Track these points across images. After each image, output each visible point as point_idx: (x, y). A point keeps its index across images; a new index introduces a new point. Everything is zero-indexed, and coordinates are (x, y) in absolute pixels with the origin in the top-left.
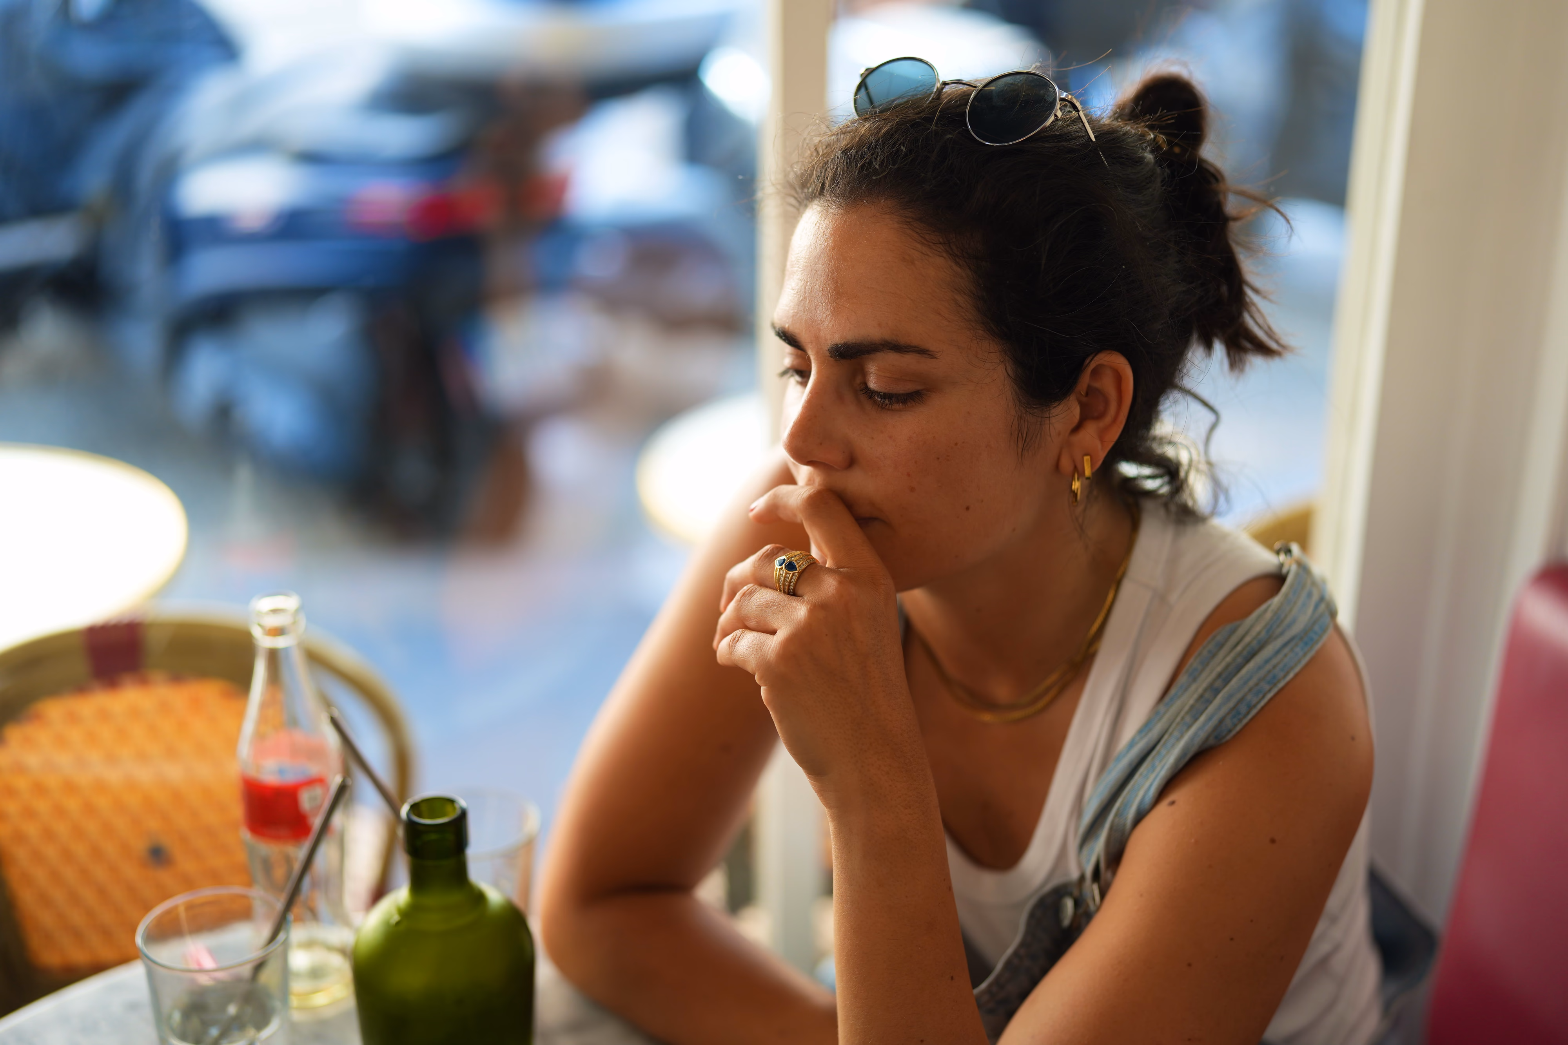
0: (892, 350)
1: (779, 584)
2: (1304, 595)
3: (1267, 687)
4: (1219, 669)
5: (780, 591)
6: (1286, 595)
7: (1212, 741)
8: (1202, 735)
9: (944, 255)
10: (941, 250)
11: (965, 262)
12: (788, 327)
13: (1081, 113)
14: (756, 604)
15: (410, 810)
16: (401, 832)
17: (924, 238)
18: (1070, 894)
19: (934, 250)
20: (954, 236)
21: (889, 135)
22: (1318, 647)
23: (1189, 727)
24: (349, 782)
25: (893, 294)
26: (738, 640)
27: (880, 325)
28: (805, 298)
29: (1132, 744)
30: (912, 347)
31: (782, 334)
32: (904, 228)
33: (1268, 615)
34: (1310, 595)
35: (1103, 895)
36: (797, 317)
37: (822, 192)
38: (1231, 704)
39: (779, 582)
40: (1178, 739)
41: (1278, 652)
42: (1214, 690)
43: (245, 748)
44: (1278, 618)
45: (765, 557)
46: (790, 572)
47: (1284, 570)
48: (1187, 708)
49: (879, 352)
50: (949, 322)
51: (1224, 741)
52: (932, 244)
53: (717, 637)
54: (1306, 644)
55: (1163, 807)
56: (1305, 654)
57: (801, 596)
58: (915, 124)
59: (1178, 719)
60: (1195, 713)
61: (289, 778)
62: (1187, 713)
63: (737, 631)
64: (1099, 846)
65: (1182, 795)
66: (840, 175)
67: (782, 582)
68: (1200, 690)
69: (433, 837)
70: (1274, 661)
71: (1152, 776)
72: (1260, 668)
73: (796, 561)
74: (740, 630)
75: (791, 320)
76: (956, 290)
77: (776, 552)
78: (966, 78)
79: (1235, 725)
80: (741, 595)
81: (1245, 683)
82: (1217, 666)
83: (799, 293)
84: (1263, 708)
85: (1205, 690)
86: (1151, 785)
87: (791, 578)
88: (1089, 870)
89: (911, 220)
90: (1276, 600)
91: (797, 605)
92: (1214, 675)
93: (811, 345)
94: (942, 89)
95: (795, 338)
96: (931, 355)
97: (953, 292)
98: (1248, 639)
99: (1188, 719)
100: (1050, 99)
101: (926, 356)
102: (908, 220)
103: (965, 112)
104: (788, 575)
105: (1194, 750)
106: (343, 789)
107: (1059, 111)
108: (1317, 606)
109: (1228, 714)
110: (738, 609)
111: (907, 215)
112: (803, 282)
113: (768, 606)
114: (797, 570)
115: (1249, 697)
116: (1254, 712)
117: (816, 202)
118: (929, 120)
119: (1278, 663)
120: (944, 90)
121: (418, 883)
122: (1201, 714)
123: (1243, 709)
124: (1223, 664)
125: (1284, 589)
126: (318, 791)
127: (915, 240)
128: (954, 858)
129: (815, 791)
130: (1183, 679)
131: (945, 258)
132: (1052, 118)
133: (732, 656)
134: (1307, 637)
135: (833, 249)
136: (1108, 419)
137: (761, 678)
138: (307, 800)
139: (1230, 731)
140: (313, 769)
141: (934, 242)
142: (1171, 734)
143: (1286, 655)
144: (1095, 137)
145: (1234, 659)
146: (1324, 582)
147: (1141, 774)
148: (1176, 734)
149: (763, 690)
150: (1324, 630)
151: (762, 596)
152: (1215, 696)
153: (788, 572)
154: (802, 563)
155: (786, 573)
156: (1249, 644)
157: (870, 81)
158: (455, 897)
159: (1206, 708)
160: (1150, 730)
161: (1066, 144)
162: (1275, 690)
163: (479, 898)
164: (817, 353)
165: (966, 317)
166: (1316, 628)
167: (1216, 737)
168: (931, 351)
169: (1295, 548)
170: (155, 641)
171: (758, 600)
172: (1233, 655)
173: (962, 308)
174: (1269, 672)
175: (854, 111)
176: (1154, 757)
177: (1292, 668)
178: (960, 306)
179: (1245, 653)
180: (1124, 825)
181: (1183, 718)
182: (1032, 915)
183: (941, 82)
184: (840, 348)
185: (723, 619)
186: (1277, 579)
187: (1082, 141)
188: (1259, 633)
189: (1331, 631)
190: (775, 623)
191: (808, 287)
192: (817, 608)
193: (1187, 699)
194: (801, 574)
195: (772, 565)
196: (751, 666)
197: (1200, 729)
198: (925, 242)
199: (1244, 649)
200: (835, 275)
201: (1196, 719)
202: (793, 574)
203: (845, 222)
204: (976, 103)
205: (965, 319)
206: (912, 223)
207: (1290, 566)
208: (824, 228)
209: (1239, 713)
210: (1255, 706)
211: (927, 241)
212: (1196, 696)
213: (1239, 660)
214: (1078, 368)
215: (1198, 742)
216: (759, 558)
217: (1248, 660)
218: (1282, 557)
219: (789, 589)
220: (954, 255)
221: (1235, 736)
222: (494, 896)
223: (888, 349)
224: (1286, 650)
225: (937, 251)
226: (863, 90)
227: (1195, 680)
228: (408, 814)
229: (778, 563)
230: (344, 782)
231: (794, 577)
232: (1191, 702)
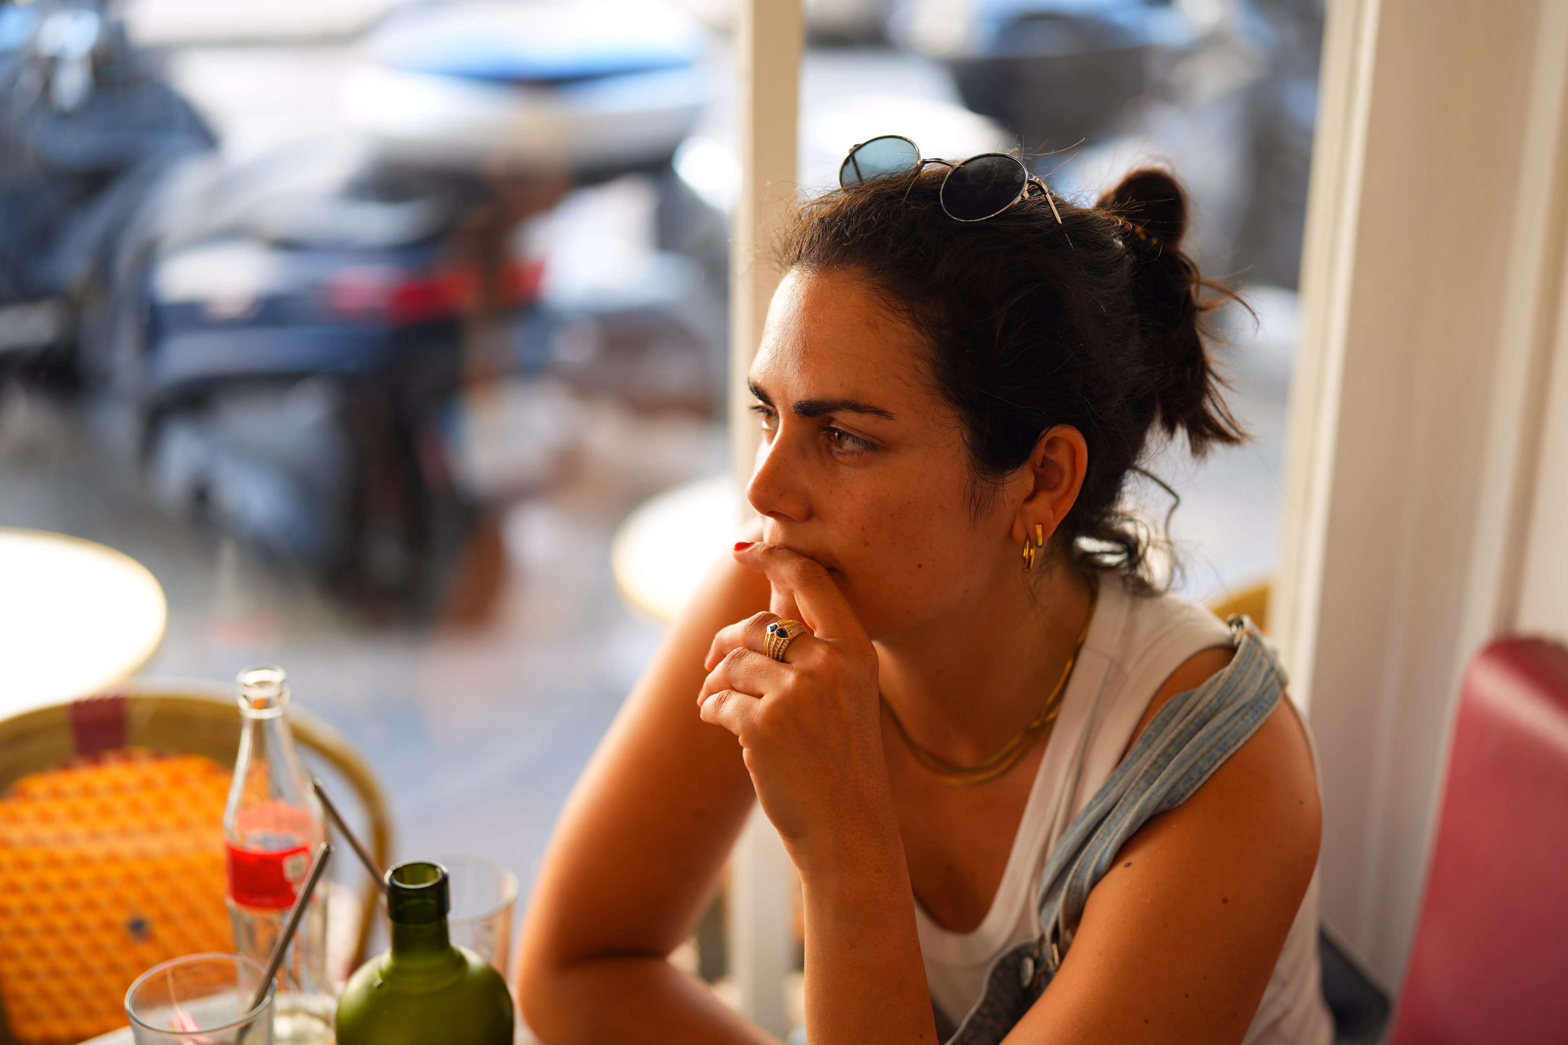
0: (852, 409)
1: (769, 649)
2: (1255, 664)
3: (1219, 754)
4: (1172, 736)
5: (769, 656)
6: (1238, 665)
7: (1165, 806)
8: (1156, 799)
9: (908, 321)
10: (904, 317)
11: (928, 329)
12: (760, 383)
13: (1048, 196)
14: (745, 668)
15: (392, 875)
16: (383, 899)
17: (890, 305)
18: (1031, 956)
19: (898, 316)
20: (919, 304)
21: (863, 208)
22: (1267, 715)
23: (1144, 792)
24: (333, 848)
25: (856, 356)
26: (724, 700)
27: (841, 385)
28: (776, 355)
29: (1089, 808)
30: (870, 408)
31: (754, 390)
32: (872, 294)
33: (1220, 684)
34: (1260, 665)
35: (1062, 956)
36: (768, 374)
37: (799, 258)
38: (1184, 770)
39: (769, 647)
40: (1133, 804)
41: (1229, 719)
42: (1167, 756)
43: (230, 819)
44: (1229, 688)
45: (757, 622)
46: (781, 639)
47: (1236, 641)
48: (1141, 774)
49: (839, 411)
50: (908, 386)
51: (1176, 805)
52: (896, 311)
53: (702, 694)
54: (1257, 712)
55: (1119, 870)
56: (1255, 722)
57: (789, 663)
58: (890, 198)
59: (1133, 784)
60: (1149, 778)
61: (274, 847)
62: (1142, 778)
63: (723, 691)
64: (1057, 907)
65: (1139, 858)
66: (815, 241)
67: (772, 648)
68: (1154, 756)
69: (415, 901)
70: (1225, 729)
71: (1108, 840)
72: (1211, 735)
73: (787, 628)
74: (727, 691)
75: (763, 376)
76: (916, 355)
77: (768, 619)
78: (946, 158)
79: (1188, 790)
80: (730, 657)
81: (1198, 750)
82: (1171, 733)
83: (771, 351)
84: (1214, 774)
85: (1159, 756)
86: (1107, 848)
87: (782, 645)
88: (1048, 931)
89: (879, 287)
90: (1228, 670)
91: (785, 672)
92: (1167, 742)
93: (779, 401)
94: (922, 167)
95: (765, 393)
96: (889, 416)
97: (914, 357)
98: (1199, 707)
99: (1142, 784)
100: (1019, 181)
101: (884, 417)
102: (876, 287)
103: (940, 189)
104: (779, 641)
105: (1148, 814)
106: (326, 856)
107: (1026, 192)
108: (1266, 677)
109: (1180, 779)
110: (727, 670)
111: (875, 282)
112: (776, 341)
113: (756, 670)
114: (788, 637)
115: (1201, 763)
116: (1205, 778)
117: (794, 267)
118: (902, 194)
119: (1229, 731)
120: (924, 168)
121: (400, 946)
122: (1155, 779)
123: (1195, 774)
124: (1176, 731)
125: (1235, 659)
126: (302, 859)
127: (881, 306)
128: (922, 921)
129: (788, 851)
130: (1137, 746)
131: (908, 325)
132: (1019, 198)
133: (717, 715)
134: (1257, 705)
135: (805, 311)
136: (1061, 491)
137: (745, 740)
138: (291, 868)
139: (1183, 796)
140: (298, 840)
141: (898, 309)
142: (1126, 798)
143: (1236, 723)
144: (1062, 220)
145: (1187, 726)
146: (1275, 653)
147: (1097, 838)
148: (1131, 798)
149: (745, 752)
150: (1274, 700)
151: (752, 660)
152: (1168, 763)
153: (779, 638)
154: (794, 632)
155: (777, 639)
156: (1201, 712)
157: (858, 156)
158: (436, 961)
159: (1160, 774)
160: (1107, 795)
161: (1031, 224)
162: (1226, 757)
163: (461, 961)
164: (784, 408)
165: (924, 383)
166: (1266, 697)
167: (1169, 802)
168: (888, 412)
169: (1247, 620)
170: (138, 716)
171: (747, 664)
172: (1185, 722)
173: (922, 373)
174: (1220, 739)
175: (839, 183)
176: (1110, 821)
177: (1242, 736)
178: (920, 372)
179: (1197, 720)
180: (1082, 886)
181: (1137, 783)
182: (994, 976)
183: (921, 160)
184: (803, 405)
185: (711, 678)
186: (1229, 649)
187: (1050, 222)
188: (1211, 701)
189: (1280, 700)
190: (761, 686)
191: (779, 346)
192: (804, 675)
193: (1141, 764)
194: (791, 641)
195: (763, 631)
196: (736, 727)
197: (1153, 794)
198: (890, 308)
199: (1196, 716)
200: (804, 335)
201: (1151, 784)
202: (784, 641)
203: (818, 285)
204: (952, 182)
205: (923, 384)
206: (879, 290)
207: (1242, 637)
208: (798, 291)
209: (1191, 779)
210: (1206, 772)
211: (892, 307)
212: (1150, 762)
213: (1192, 727)
214: (1033, 439)
215: (1152, 805)
216: (751, 623)
217: (1200, 728)
218: (1234, 629)
219: (778, 655)
220: (917, 322)
221: (1187, 800)
222: (474, 959)
223: (848, 409)
224: (1237, 718)
225: (901, 317)
226: (851, 164)
227: (1149, 746)
228: (390, 880)
229: (770, 629)
230: (328, 847)
231: (785, 644)
232: (1146, 767)
